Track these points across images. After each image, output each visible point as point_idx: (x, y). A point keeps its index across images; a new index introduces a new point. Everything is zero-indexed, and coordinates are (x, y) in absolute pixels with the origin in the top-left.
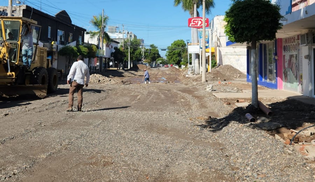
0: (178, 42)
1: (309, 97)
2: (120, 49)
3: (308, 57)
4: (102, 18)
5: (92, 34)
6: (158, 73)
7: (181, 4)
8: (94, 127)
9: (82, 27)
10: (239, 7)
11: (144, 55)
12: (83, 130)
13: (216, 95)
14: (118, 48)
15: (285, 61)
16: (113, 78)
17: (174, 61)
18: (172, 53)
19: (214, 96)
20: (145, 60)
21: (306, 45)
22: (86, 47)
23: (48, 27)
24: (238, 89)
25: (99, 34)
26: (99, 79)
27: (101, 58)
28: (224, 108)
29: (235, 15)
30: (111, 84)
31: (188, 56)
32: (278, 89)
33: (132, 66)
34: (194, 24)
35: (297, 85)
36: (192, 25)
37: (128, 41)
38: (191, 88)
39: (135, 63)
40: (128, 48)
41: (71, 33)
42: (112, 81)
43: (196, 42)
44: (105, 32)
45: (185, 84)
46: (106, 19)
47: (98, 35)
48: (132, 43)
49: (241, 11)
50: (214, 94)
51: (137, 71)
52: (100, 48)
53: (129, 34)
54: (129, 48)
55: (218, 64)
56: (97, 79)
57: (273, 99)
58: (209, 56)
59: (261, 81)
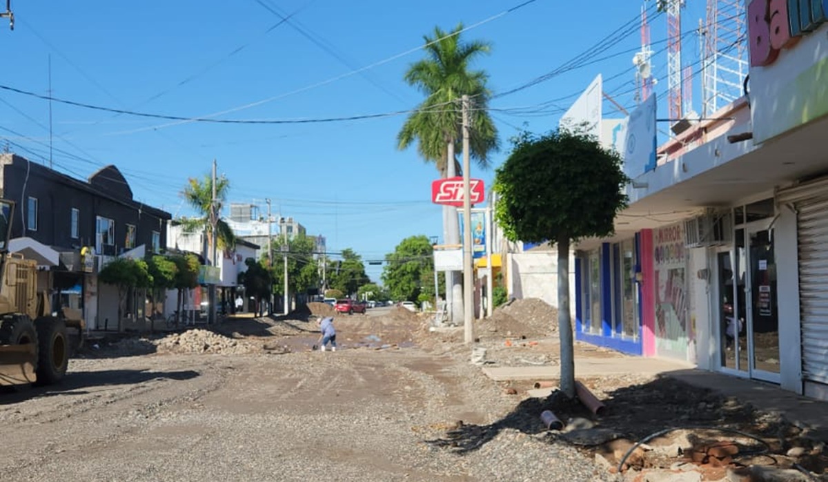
0: (413, 242)
1: (708, 371)
2: (261, 263)
3: (705, 274)
4: (211, 182)
5: (186, 227)
6: (361, 324)
7: (416, 144)
8: (181, 453)
9: (161, 209)
10: (526, 159)
11: (326, 279)
12: (155, 459)
13: (489, 374)
14: (257, 260)
15: (660, 285)
16: (242, 338)
17: (404, 291)
18: (397, 272)
19: (485, 375)
20: (330, 290)
21: (699, 244)
22: (171, 261)
23: (71, 211)
24: (548, 357)
25: (204, 226)
26: (207, 343)
27: (211, 288)
28: (500, 401)
29: (517, 176)
30: (237, 354)
31: (434, 278)
32: (645, 355)
33: (293, 307)
34: (448, 195)
35: (686, 344)
36: (441, 198)
37: (282, 241)
38: (434, 359)
39: (303, 298)
40: (282, 261)
41: (130, 224)
42: (238, 346)
43: (454, 242)
44: (219, 220)
45: (424, 350)
46: (221, 185)
47: (202, 227)
48: (292, 248)
49: (529, 168)
50: (485, 370)
51: (307, 321)
52: (210, 263)
53: (285, 224)
54: (286, 259)
55: (512, 297)
56: (199, 342)
57: (625, 378)
58: (485, 277)
59: (607, 337)
